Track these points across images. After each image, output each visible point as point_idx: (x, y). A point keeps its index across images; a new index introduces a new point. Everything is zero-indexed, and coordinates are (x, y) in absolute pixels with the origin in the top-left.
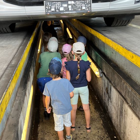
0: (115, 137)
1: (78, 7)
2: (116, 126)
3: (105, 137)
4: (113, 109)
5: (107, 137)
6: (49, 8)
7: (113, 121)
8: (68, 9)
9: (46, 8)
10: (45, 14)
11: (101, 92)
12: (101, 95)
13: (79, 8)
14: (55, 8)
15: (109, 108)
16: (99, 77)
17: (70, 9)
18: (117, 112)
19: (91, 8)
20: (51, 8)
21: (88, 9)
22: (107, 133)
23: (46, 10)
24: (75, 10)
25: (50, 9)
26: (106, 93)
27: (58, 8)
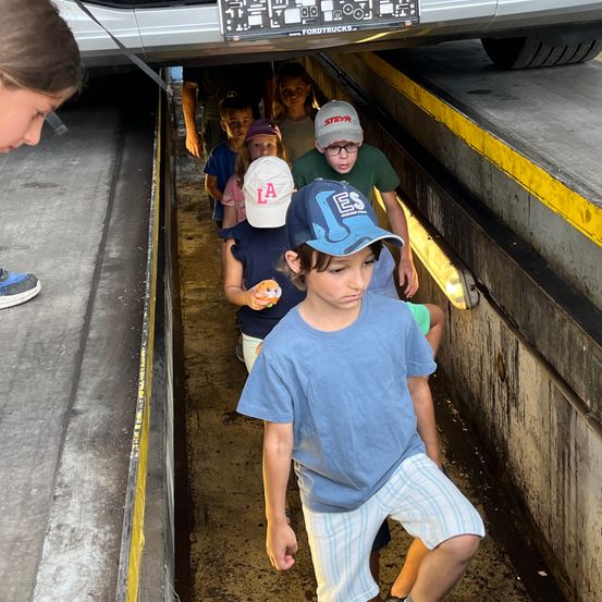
0: (542, 573)
1: (362, 5)
2: (544, 522)
3: (499, 576)
4: (530, 448)
5: (507, 576)
6: (240, 12)
7: (532, 504)
8: (322, 14)
9: (227, 16)
10: (222, 40)
11: (475, 376)
12: (475, 390)
13: (367, 10)
14: (265, 14)
15: (513, 445)
16: (462, 305)
17: (328, 17)
18: (546, 460)
19: (416, 9)
20: (247, 15)
21: (403, 14)
22: (507, 560)
23: (226, 25)
24: (347, 20)
25: (244, 20)
26: (497, 378)
27: (279, 12)
